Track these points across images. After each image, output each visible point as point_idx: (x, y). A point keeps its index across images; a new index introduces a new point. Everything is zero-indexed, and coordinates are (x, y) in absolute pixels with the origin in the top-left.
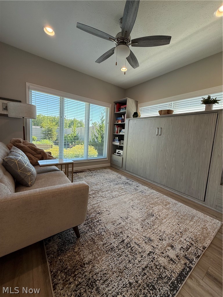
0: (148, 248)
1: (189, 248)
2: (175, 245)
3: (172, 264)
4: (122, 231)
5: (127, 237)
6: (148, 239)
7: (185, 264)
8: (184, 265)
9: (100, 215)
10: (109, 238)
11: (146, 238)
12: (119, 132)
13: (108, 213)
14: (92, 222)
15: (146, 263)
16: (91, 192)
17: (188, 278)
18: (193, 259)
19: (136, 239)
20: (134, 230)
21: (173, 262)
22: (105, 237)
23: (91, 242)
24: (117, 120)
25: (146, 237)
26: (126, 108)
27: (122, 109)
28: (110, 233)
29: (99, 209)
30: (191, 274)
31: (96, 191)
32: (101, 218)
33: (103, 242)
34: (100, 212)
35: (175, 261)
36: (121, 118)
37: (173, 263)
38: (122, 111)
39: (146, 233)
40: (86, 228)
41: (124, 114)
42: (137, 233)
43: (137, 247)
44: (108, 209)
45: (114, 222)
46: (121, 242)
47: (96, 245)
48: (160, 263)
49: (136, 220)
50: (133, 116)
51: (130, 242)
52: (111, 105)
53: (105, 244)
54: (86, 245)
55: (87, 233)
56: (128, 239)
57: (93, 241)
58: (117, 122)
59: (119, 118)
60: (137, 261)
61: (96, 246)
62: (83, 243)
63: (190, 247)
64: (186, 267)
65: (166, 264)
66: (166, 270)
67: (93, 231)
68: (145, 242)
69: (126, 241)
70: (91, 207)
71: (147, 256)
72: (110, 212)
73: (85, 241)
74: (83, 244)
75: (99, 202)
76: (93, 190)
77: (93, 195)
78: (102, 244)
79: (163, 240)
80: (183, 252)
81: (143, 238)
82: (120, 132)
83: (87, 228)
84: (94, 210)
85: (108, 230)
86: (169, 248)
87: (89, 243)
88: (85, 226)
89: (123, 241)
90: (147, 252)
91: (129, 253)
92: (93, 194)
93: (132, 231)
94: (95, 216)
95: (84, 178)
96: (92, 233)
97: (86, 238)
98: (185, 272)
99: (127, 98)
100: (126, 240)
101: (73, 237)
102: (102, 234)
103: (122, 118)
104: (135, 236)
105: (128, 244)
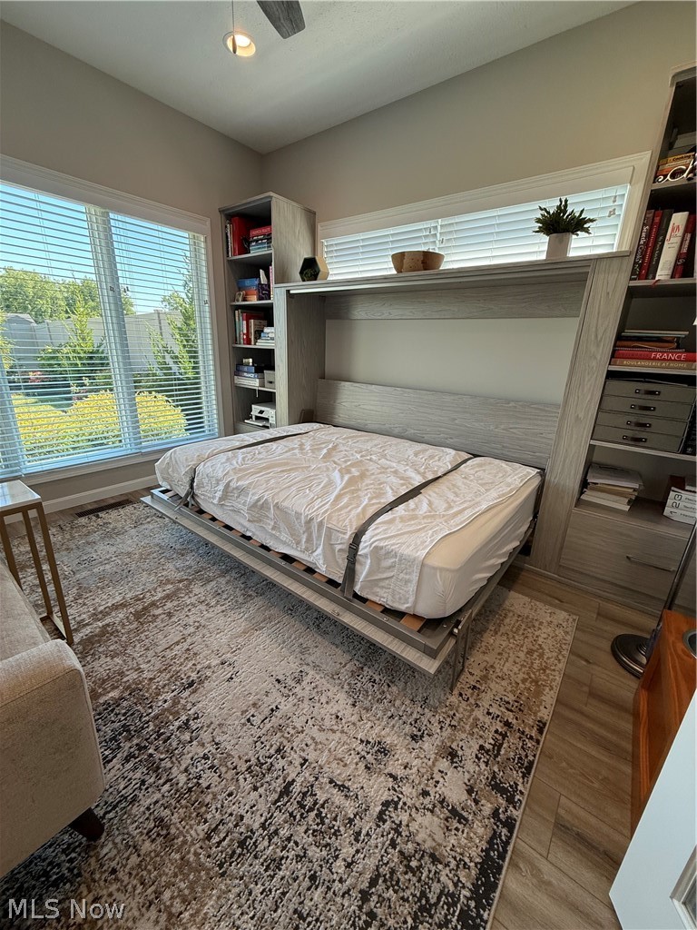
0: (377, 790)
1: (503, 743)
2: (461, 744)
3: (457, 829)
4: (281, 743)
5: (302, 765)
6: (376, 748)
7: (495, 814)
8: (492, 820)
9: (194, 692)
10: (230, 795)
11: (369, 746)
12: (256, 339)
13: (228, 671)
14: (159, 736)
15: (371, 863)
16: (159, 589)
17: (507, 871)
18: (517, 785)
19: (334, 765)
20: (327, 723)
21: (459, 822)
22: (214, 797)
23: (153, 841)
24: (240, 289)
25: (368, 742)
26: (269, 239)
27: (257, 241)
28: (235, 768)
29: (190, 664)
30: (514, 847)
31: (180, 581)
32: (200, 705)
33: (206, 822)
34: (194, 676)
35: (465, 814)
36: (257, 282)
37: (460, 827)
38: (256, 252)
39: (369, 724)
40: (131, 774)
41: (265, 263)
42: (338, 734)
43: (338, 798)
44: (229, 655)
45: (252, 711)
46: (281, 796)
47: (177, 852)
48: (418, 844)
49: (332, 678)
50: (301, 273)
51: (312, 786)
52: (208, 223)
53: (214, 830)
54: (132, 868)
55: (135, 799)
56: (307, 774)
57: (164, 832)
58: (244, 300)
59: (248, 282)
60: (339, 866)
61: (178, 856)
62: (113, 864)
63: (504, 736)
64: (498, 826)
65: (439, 836)
66: (440, 867)
67: (161, 781)
68: (366, 767)
69: (296, 788)
70: (158, 665)
71: (374, 827)
72: (236, 669)
73: (128, 846)
74: (114, 871)
75: (192, 630)
76: (168, 581)
77: (169, 605)
78: (202, 835)
79: (422, 736)
80: (487, 764)
81: (359, 748)
82: (260, 337)
83: (138, 775)
84: (168, 676)
85: (229, 755)
86: (444, 764)
87: (142, 853)
88: (129, 766)
89: (286, 791)
90: (375, 806)
91: (311, 839)
92: (168, 597)
93: (321, 730)
94: (176, 701)
95: (133, 532)
96: (157, 796)
97: (131, 828)
98: (498, 851)
99: (272, 194)
100: (299, 780)
101: (69, 845)
102: (204, 785)
103: (260, 284)
104: (329, 750)
105: (305, 794)
